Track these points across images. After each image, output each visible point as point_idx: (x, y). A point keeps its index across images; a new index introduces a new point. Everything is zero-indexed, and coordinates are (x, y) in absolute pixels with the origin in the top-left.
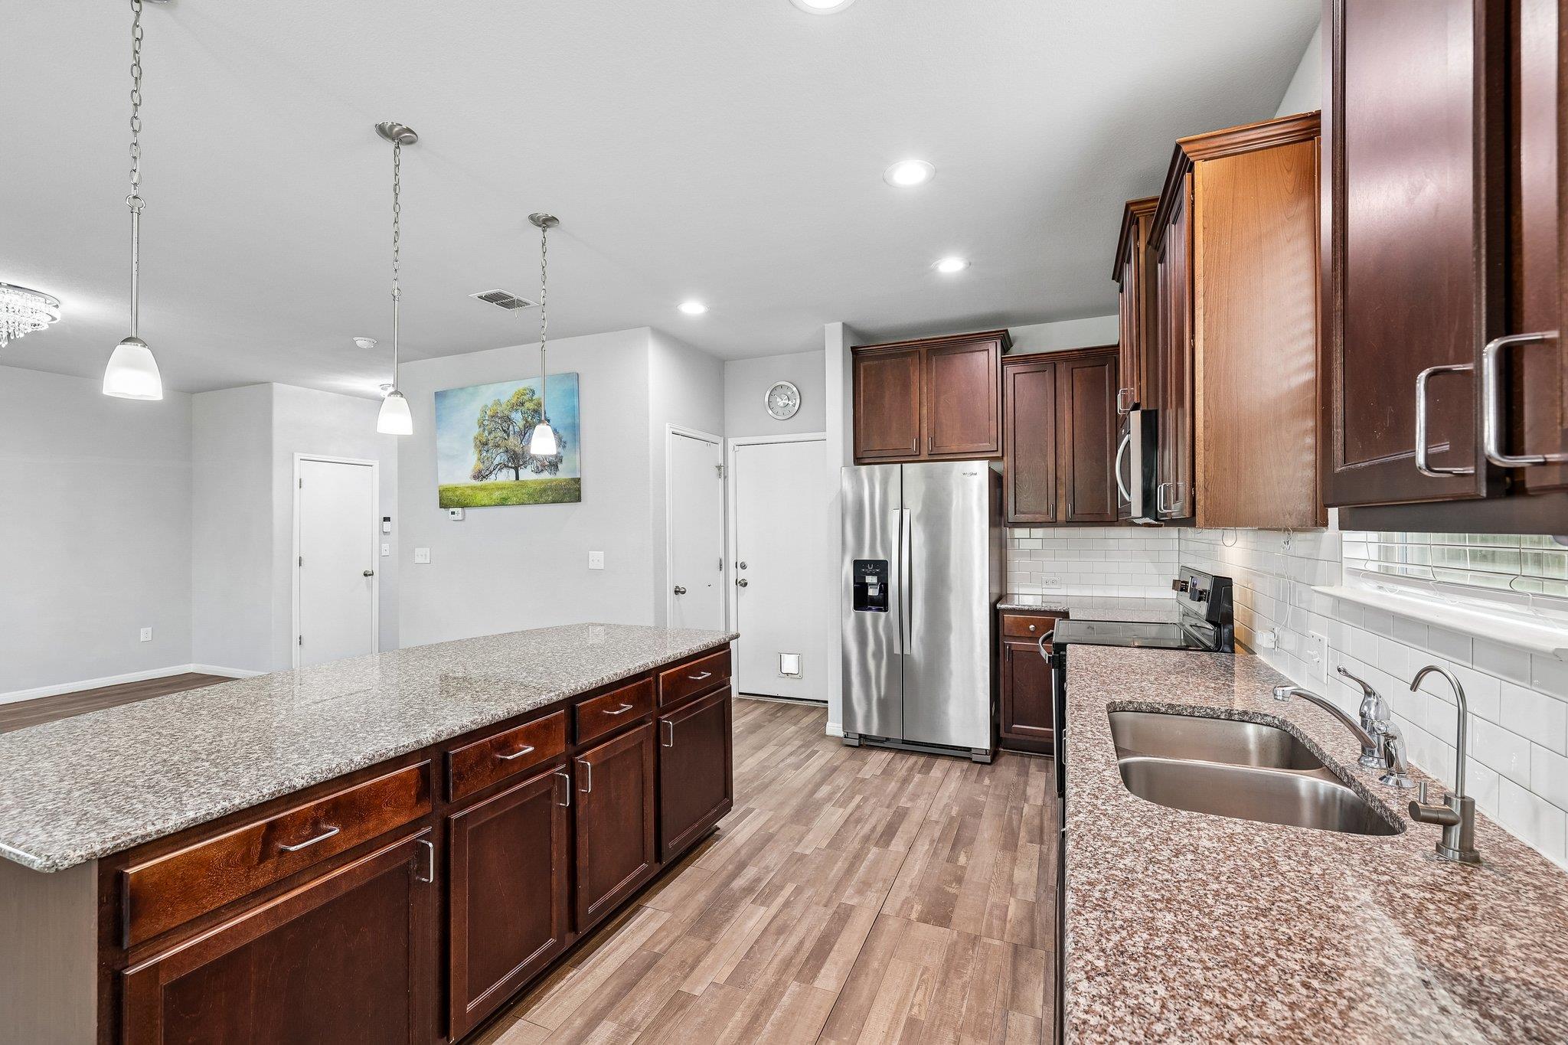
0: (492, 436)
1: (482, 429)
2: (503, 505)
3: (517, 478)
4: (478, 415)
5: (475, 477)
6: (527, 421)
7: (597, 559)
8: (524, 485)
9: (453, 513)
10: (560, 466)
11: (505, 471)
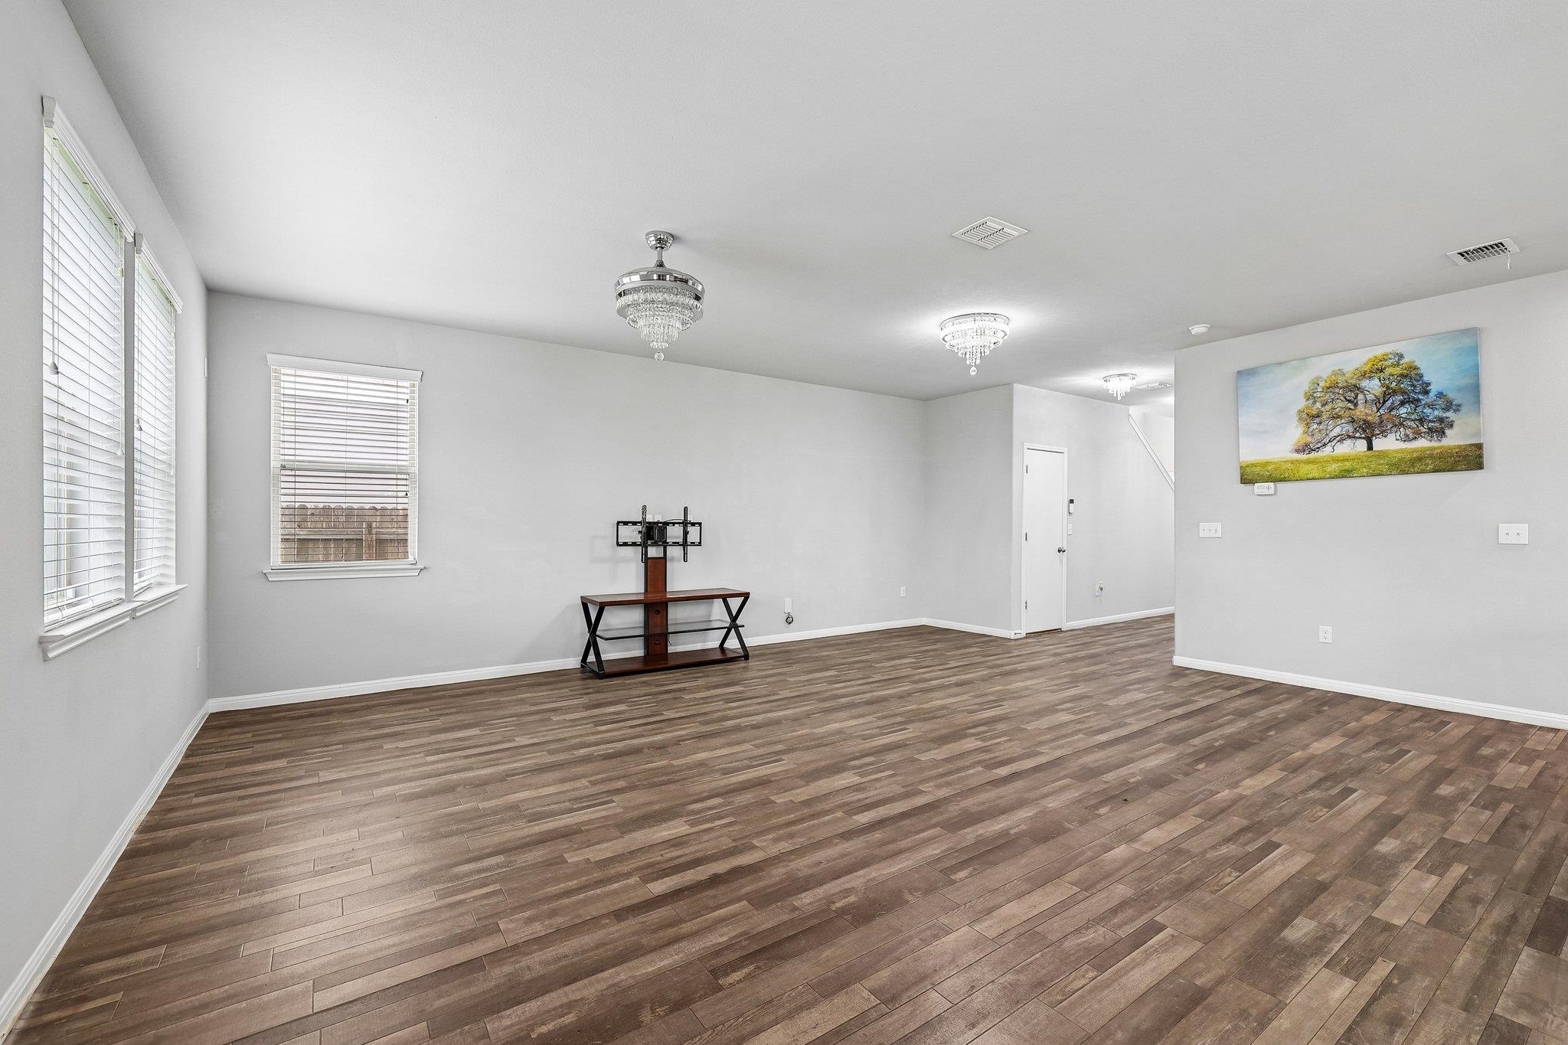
0: (1328, 407)
1: (1311, 401)
2: (1346, 477)
3: (1370, 447)
4: (1306, 387)
5: (1298, 451)
6: (1388, 388)
8: (1383, 454)
9: (1260, 488)
10: (1448, 432)
11: (1348, 442)
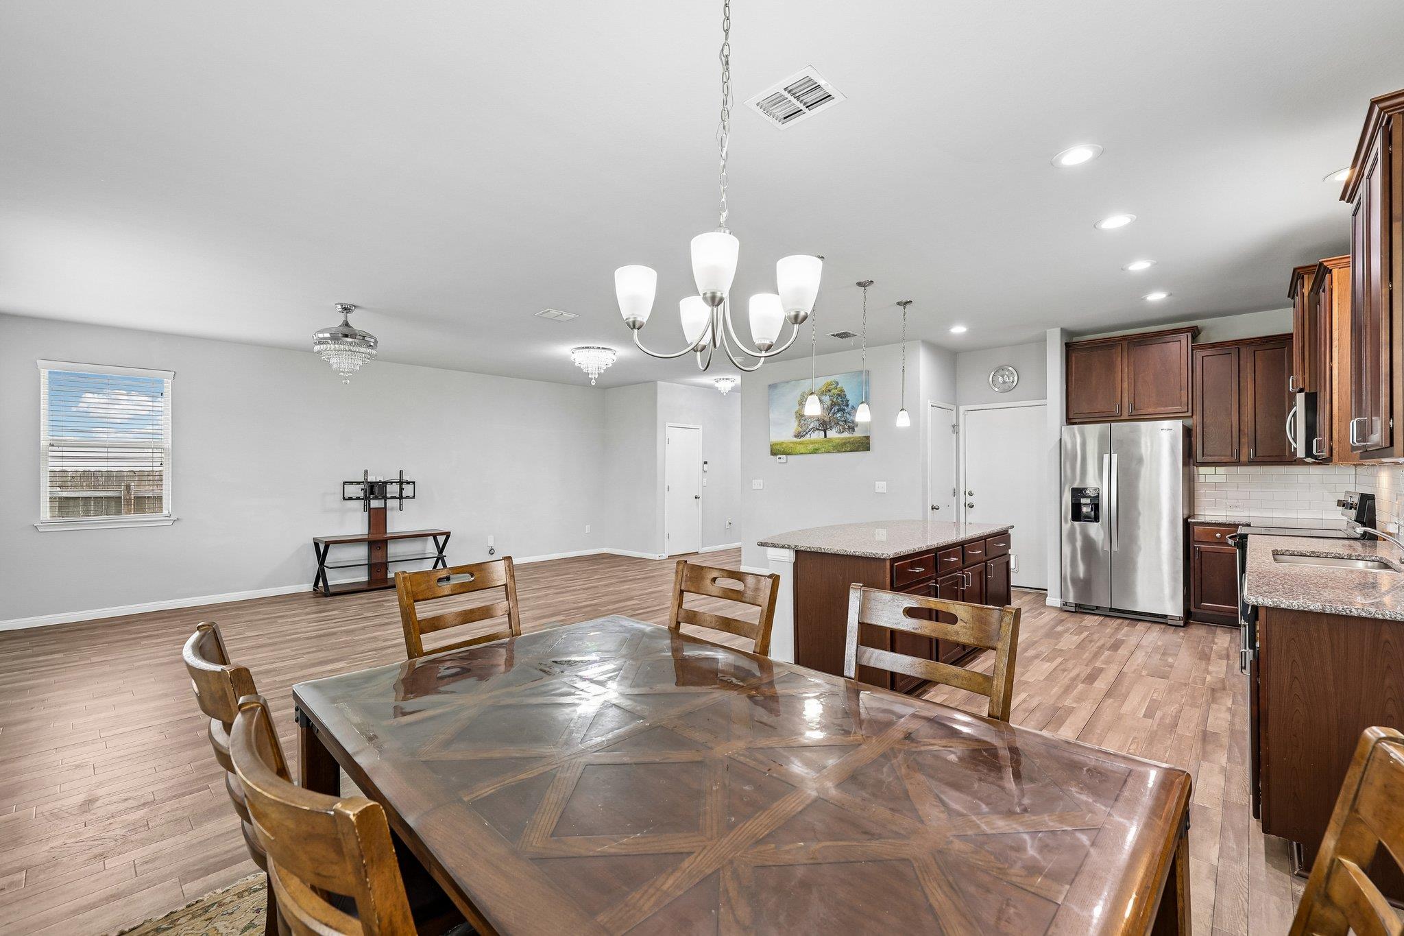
1: (801, 407)
2: (816, 453)
3: (825, 436)
4: (799, 398)
5: (796, 436)
6: (833, 401)
7: (881, 486)
8: (831, 440)
9: (780, 458)
10: (855, 428)
11: (817, 432)
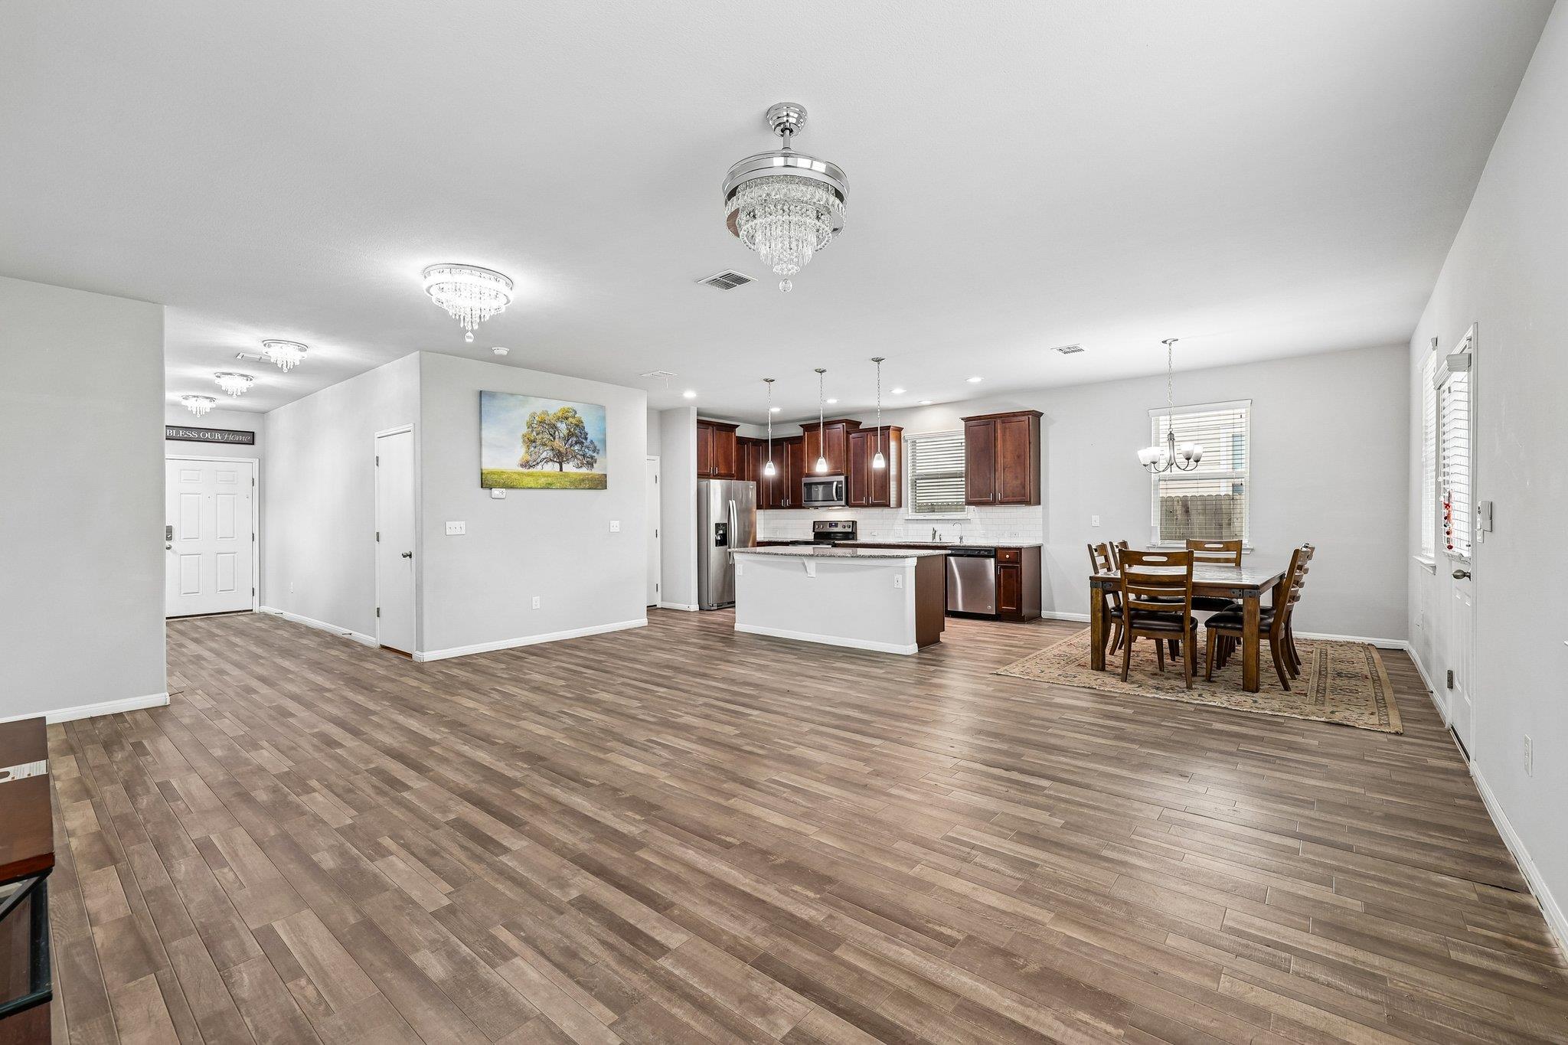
0: (540, 436)
1: (530, 429)
2: (548, 488)
3: (561, 470)
4: (527, 418)
5: (522, 466)
7: (616, 526)
8: (567, 475)
10: (594, 465)
11: (550, 463)
